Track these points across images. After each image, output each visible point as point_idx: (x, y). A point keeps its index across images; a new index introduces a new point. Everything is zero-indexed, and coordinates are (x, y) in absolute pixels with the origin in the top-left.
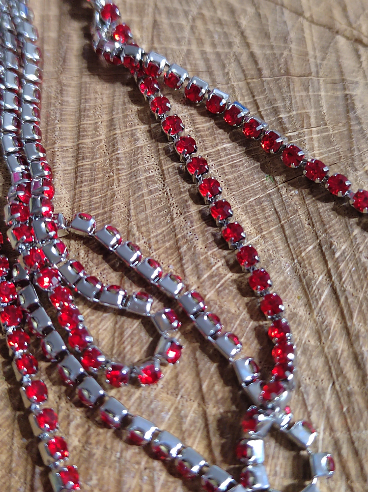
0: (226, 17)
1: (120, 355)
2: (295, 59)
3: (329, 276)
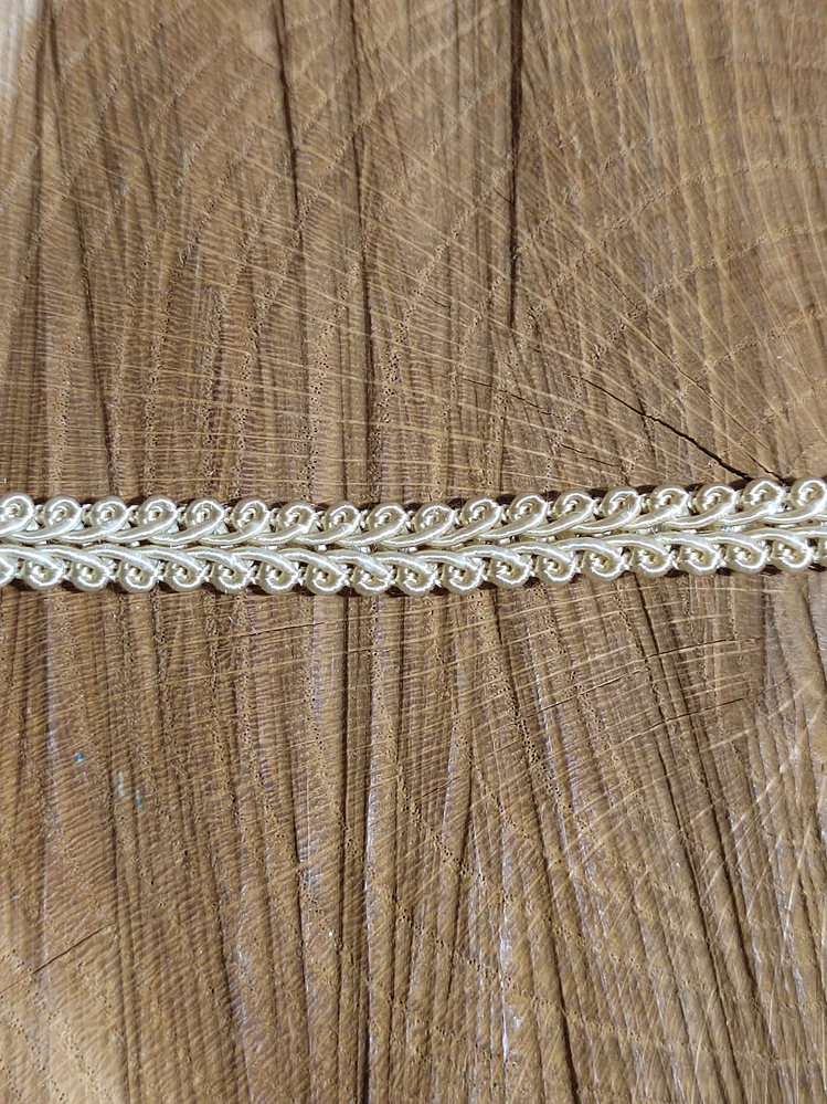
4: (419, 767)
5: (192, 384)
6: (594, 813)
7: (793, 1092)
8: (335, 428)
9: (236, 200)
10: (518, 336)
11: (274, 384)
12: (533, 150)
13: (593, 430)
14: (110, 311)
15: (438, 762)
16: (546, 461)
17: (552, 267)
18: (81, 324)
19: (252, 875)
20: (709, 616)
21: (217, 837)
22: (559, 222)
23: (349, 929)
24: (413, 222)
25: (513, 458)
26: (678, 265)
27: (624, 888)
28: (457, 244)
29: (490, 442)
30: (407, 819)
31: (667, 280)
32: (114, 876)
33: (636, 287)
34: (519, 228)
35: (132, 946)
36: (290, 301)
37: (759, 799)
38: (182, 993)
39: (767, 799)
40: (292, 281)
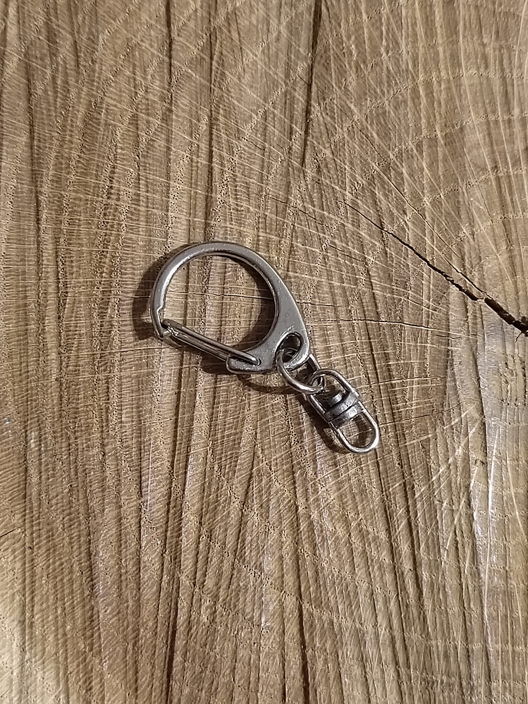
0: (356, 251)
1: (241, 557)
2: (410, 306)
3: (408, 511)
4: (222, 443)
5: (94, 187)
6: (330, 479)
7: (439, 660)
8: (185, 223)
9: (131, 69)
10: (306, 172)
11: (147, 191)
12: (325, 52)
13: (349, 237)
14: (45, 136)
15: (235, 441)
16: (318, 254)
17: (333, 130)
18: (26, 143)
19: (112, 502)
20: (412, 361)
21: (91, 478)
22: (338, 100)
23: (171, 541)
24: (245, 92)
25: (297, 251)
26: (413, 135)
27: (345, 528)
28: (272, 109)
29: (283, 239)
30: (212, 475)
31: (405, 144)
32: (25, 497)
33: (384, 146)
34: (312, 102)
35: (33, 542)
36: (161, 138)
37: (434, 478)
38: (62, 573)
39: (439, 479)
40: (163, 125)
